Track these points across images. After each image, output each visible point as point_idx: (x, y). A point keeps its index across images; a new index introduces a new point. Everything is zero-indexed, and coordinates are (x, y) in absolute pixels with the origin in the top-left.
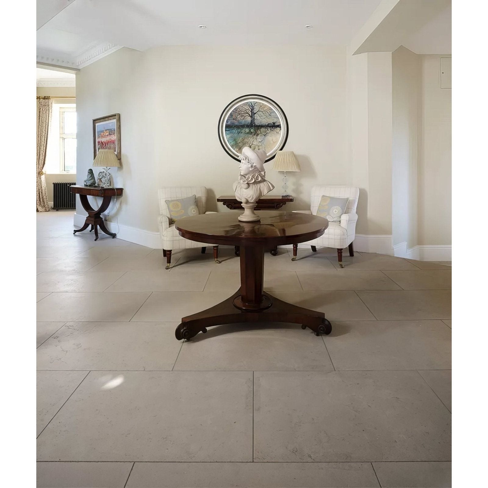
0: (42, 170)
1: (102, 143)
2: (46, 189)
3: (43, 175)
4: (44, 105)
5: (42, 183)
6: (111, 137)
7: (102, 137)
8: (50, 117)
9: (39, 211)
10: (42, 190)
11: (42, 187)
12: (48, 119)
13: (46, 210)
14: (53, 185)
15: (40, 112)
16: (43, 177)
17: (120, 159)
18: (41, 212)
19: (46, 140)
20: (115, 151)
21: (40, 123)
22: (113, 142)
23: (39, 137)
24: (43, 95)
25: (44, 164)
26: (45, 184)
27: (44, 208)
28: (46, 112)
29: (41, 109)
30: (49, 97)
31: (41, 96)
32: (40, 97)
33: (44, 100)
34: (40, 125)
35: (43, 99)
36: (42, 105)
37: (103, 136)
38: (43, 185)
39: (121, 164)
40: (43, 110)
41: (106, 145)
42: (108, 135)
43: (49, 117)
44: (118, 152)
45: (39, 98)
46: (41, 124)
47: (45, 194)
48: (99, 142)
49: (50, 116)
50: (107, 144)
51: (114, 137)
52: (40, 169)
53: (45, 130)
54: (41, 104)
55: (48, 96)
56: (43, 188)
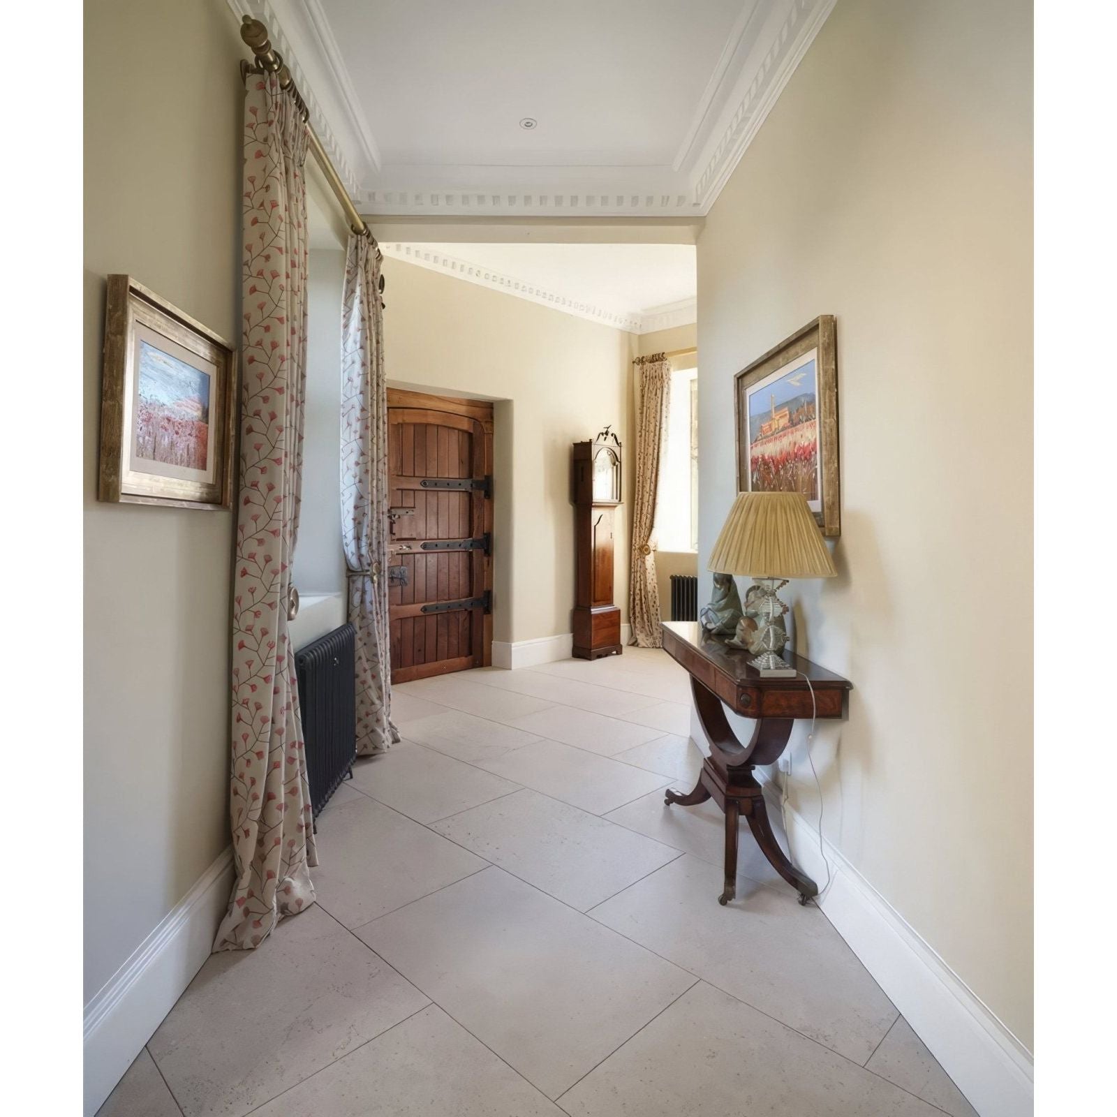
0: (647, 542)
1: (765, 462)
2: (656, 591)
3: (649, 553)
4: (652, 377)
5: (648, 575)
6: (799, 434)
7: (767, 439)
8: (664, 407)
9: (640, 646)
10: (646, 592)
11: (646, 586)
12: (661, 412)
13: (655, 643)
14: (670, 580)
15: (643, 396)
16: (650, 560)
17: (835, 536)
18: (644, 647)
19: (655, 466)
20: (814, 497)
21: (644, 424)
22: (805, 455)
23: (642, 458)
24: (648, 353)
25: (652, 526)
26: (654, 577)
27: (651, 640)
28: (656, 394)
29: (646, 389)
30: (663, 353)
31: (645, 356)
32: (643, 357)
33: (651, 364)
34: (644, 428)
35: (650, 362)
36: (648, 378)
37: (769, 433)
38: (649, 581)
39: (839, 560)
40: (651, 388)
41: (778, 471)
42: (784, 428)
43: (661, 405)
44: (825, 499)
45: (643, 362)
46: (646, 427)
47: (655, 602)
48: (755, 461)
49: (664, 402)
50: (784, 466)
51: (809, 434)
52: (642, 540)
53: (653, 441)
54: (646, 377)
55: (661, 352)
56: (649, 588)
